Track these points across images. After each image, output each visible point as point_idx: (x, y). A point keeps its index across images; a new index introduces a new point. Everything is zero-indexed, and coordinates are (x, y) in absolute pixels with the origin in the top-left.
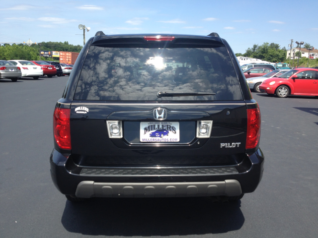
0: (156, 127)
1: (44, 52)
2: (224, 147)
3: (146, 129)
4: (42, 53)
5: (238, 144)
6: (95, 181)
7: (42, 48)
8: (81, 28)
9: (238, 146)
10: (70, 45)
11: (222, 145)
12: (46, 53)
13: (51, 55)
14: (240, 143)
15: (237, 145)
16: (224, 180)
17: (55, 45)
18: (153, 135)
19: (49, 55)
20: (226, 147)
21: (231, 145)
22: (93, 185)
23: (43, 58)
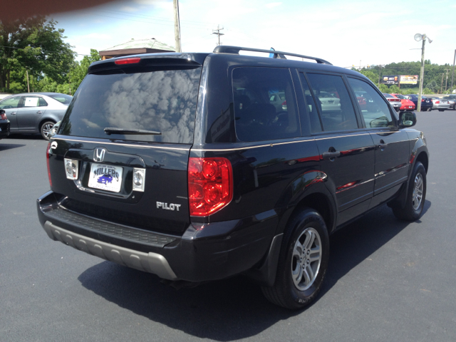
0: (104, 171)
1: (389, 77)
2: (161, 207)
3: (95, 172)
4: (386, 78)
5: (178, 206)
6: (53, 223)
7: (390, 72)
8: (418, 39)
9: (178, 210)
10: (433, 65)
11: (159, 204)
12: (390, 79)
13: (398, 81)
14: (180, 205)
15: (176, 207)
16: (148, 252)
17: (410, 66)
18: (100, 181)
19: (395, 82)
20: (163, 208)
21: (168, 206)
22: (50, 226)
23: (385, 86)
